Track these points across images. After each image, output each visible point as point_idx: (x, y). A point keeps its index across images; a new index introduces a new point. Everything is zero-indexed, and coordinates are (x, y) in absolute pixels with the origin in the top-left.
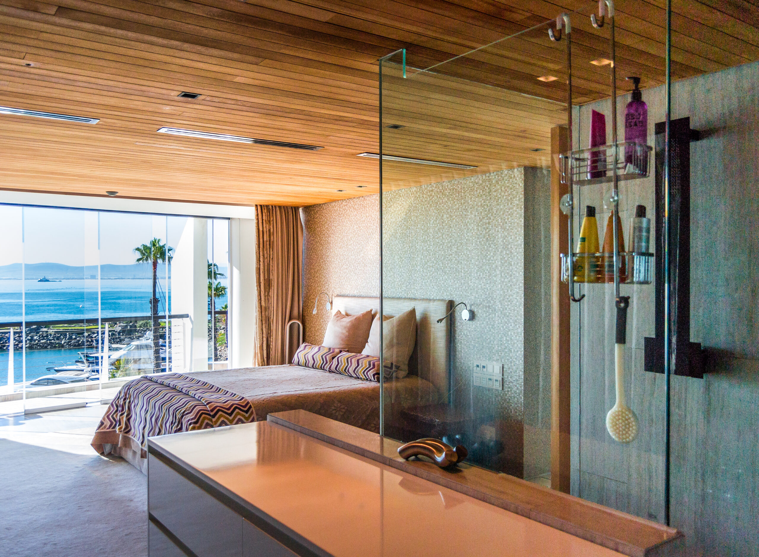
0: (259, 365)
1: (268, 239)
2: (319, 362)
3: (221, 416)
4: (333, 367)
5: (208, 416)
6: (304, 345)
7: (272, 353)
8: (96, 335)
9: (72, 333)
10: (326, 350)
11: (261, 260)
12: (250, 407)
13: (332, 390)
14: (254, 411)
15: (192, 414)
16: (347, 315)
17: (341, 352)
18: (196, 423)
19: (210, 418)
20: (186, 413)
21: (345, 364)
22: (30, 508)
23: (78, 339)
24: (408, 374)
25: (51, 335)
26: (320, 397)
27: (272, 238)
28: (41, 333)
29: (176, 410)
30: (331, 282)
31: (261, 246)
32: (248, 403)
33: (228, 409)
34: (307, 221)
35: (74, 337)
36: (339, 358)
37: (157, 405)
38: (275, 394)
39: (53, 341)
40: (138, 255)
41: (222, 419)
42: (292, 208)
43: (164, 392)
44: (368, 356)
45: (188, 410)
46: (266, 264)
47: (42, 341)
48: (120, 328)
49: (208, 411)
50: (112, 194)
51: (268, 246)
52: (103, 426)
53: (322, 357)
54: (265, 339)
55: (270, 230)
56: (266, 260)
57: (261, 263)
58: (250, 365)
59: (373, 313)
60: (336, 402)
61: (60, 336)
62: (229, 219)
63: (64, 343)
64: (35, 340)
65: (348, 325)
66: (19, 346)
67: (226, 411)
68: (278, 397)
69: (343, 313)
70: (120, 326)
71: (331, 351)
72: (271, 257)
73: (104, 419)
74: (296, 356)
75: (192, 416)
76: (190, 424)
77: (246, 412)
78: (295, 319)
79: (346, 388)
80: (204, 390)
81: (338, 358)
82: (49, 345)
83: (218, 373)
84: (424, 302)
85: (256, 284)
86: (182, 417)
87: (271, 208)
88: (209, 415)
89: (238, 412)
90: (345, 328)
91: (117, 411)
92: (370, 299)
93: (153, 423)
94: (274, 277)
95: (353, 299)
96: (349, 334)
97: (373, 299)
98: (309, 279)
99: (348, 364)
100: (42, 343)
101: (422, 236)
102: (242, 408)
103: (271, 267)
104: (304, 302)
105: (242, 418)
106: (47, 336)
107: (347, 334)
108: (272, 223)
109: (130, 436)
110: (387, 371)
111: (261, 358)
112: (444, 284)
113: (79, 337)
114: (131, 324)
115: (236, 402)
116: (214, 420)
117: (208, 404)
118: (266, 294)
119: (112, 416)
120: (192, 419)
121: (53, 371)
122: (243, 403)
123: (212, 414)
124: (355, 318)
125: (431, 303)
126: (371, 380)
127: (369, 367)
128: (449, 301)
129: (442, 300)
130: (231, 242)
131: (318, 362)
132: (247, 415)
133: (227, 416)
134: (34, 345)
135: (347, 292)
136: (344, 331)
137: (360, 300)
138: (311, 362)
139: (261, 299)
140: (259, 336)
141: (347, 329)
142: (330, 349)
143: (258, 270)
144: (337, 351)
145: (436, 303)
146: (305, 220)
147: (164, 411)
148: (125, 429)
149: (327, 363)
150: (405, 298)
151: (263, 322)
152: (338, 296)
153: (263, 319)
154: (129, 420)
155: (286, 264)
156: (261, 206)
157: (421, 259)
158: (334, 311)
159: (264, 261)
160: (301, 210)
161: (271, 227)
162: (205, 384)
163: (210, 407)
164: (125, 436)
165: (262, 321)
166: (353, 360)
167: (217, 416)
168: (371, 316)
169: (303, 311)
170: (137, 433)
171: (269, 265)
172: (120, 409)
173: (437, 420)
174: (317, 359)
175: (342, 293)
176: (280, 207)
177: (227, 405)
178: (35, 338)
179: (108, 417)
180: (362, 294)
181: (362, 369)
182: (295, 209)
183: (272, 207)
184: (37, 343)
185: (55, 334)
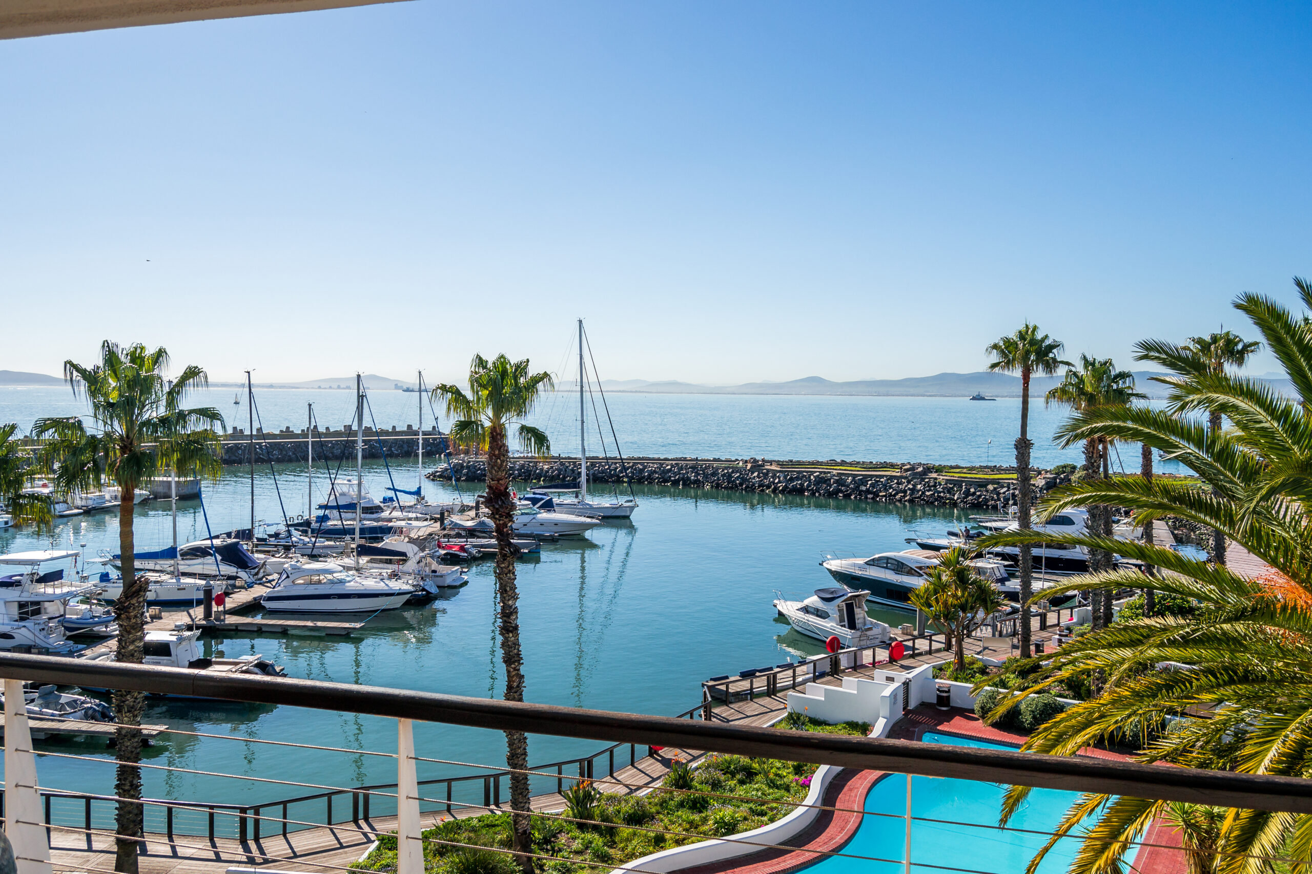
8: (1005, 489)
9: (970, 483)
23: (978, 493)
25: (940, 485)
28: (927, 480)
35: (972, 490)
39: (942, 494)
40: (995, 357)
47: (928, 493)
48: (1043, 482)
61: (953, 487)
63: (958, 499)
64: (918, 491)
66: (898, 497)
70: (1044, 478)
82: (936, 500)
100: (927, 496)
106: (935, 486)
113: (980, 491)
114: (1062, 476)
134: (916, 498)
178: (919, 487)
184: (921, 496)
185: (946, 484)
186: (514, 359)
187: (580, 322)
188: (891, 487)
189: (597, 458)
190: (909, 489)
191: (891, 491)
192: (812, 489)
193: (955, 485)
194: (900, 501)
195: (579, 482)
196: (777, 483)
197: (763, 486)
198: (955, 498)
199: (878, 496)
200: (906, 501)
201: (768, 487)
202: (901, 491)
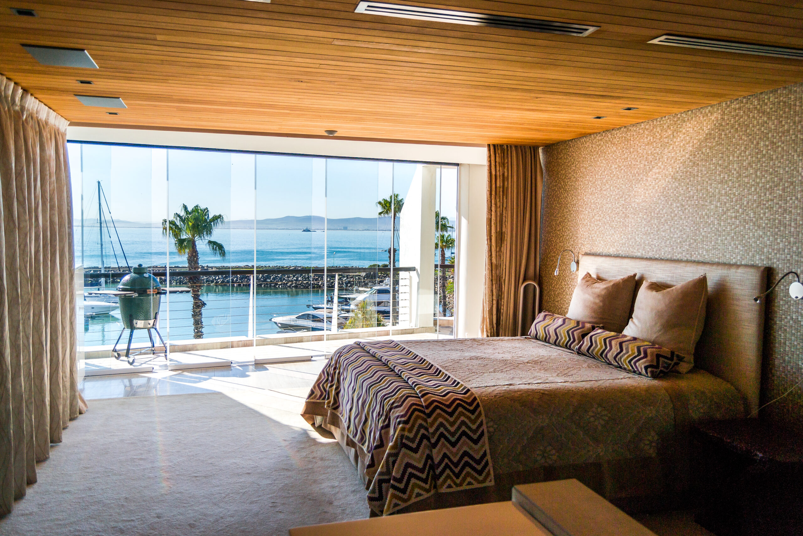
0: (488, 336)
1: (501, 184)
2: (564, 338)
3: (439, 415)
4: (584, 348)
5: (422, 415)
6: (542, 314)
7: (503, 318)
8: (346, 278)
10: (573, 324)
11: (493, 209)
12: (478, 405)
13: (588, 385)
14: (483, 412)
15: (402, 408)
16: (600, 279)
17: (593, 328)
18: (406, 422)
19: (425, 417)
20: (395, 405)
21: (601, 347)
22: (223, 495)
23: (332, 281)
24: (694, 367)
26: (572, 397)
27: (506, 183)
29: (384, 398)
30: (577, 237)
31: (493, 193)
32: (475, 399)
33: (449, 406)
34: (548, 163)
36: (593, 338)
37: (365, 384)
38: (511, 387)
39: (312, 282)
40: (380, 209)
41: (440, 420)
42: (530, 148)
43: (374, 368)
44: (635, 339)
45: (398, 402)
46: (499, 214)
47: (305, 282)
49: (422, 406)
50: (331, 134)
51: (501, 193)
52: (313, 395)
53: (568, 332)
54: (495, 302)
55: (503, 175)
56: (498, 210)
57: (493, 213)
58: (479, 334)
59: (637, 278)
60: (596, 406)
61: (318, 278)
62: (457, 165)
63: (321, 284)
65: (603, 293)
66: (288, 285)
67: (446, 409)
68: (515, 391)
69: (594, 276)
71: (580, 326)
72: (505, 206)
73: (314, 387)
74: (533, 327)
75: (401, 412)
76: (399, 423)
77: (473, 412)
78: (530, 279)
79: (607, 384)
80: (421, 370)
81: (591, 337)
83: (439, 344)
84: (720, 267)
85: (486, 238)
86: (391, 409)
87: (505, 148)
88: (423, 412)
89: (461, 412)
90: (599, 296)
91: (327, 380)
92: (633, 260)
93: (360, 407)
94: (507, 230)
95: (608, 259)
96: (604, 305)
97: (637, 260)
98: (549, 232)
99: (606, 348)
100: (305, 283)
101: (720, 175)
102: (467, 406)
103: (504, 218)
104: (542, 260)
105: (466, 420)
107: (601, 304)
108: (506, 165)
109: (339, 414)
110: (666, 363)
111: (490, 324)
112: (755, 242)
115: (460, 396)
116: (430, 420)
117: (423, 396)
118: (498, 250)
119: (323, 385)
120: (402, 416)
121: (311, 308)
122: (468, 398)
123: (427, 411)
124: (612, 284)
125: (733, 270)
126: (640, 374)
127: (638, 356)
128: (766, 268)
129: (752, 266)
130: (460, 191)
131: (562, 338)
132: (473, 417)
133: (447, 416)
134: (298, 285)
135: (599, 250)
136: (597, 301)
137: (618, 261)
138: (553, 338)
139: (491, 255)
140: (489, 298)
141: (601, 299)
142: (578, 323)
143: (489, 221)
144: (588, 326)
145: (740, 270)
146: (546, 162)
147: (371, 396)
148: (333, 404)
149: (574, 341)
150: (687, 261)
151: (494, 282)
152: (587, 254)
153: (493, 278)
154: (337, 394)
155: (522, 214)
156: (494, 146)
157: (716, 207)
158: (581, 274)
159: (496, 211)
160: (540, 150)
161: (506, 170)
162: (423, 361)
163: (425, 401)
164: (333, 413)
165: (492, 280)
166: (613, 343)
167: (434, 415)
168: (634, 283)
169: (540, 271)
170: (344, 412)
171: (501, 215)
172: (330, 379)
173: (761, 455)
174: (560, 334)
175: (593, 251)
176: (516, 147)
177: (446, 400)
178: (300, 278)
179: (319, 386)
180: (621, 253)
181: (628, 357)
182: (533, 148)
183: (507, 146)
184: (301, 283)
185: (314, 277)
186: (203, 207)
187: (99, 183)
188: (284, 279)
189: (97, 268)
190: (294, 280)
191: (284, 281)
192: (239, 282)
193: (319, 277)
194: (290, 287)
195: (100, 282)
196: (218, 279)
197: (209, 282)
198: (320, 284)
199: (277, 284)
200: (293, 287)
201: (212, 282)
202: (290, 281)
